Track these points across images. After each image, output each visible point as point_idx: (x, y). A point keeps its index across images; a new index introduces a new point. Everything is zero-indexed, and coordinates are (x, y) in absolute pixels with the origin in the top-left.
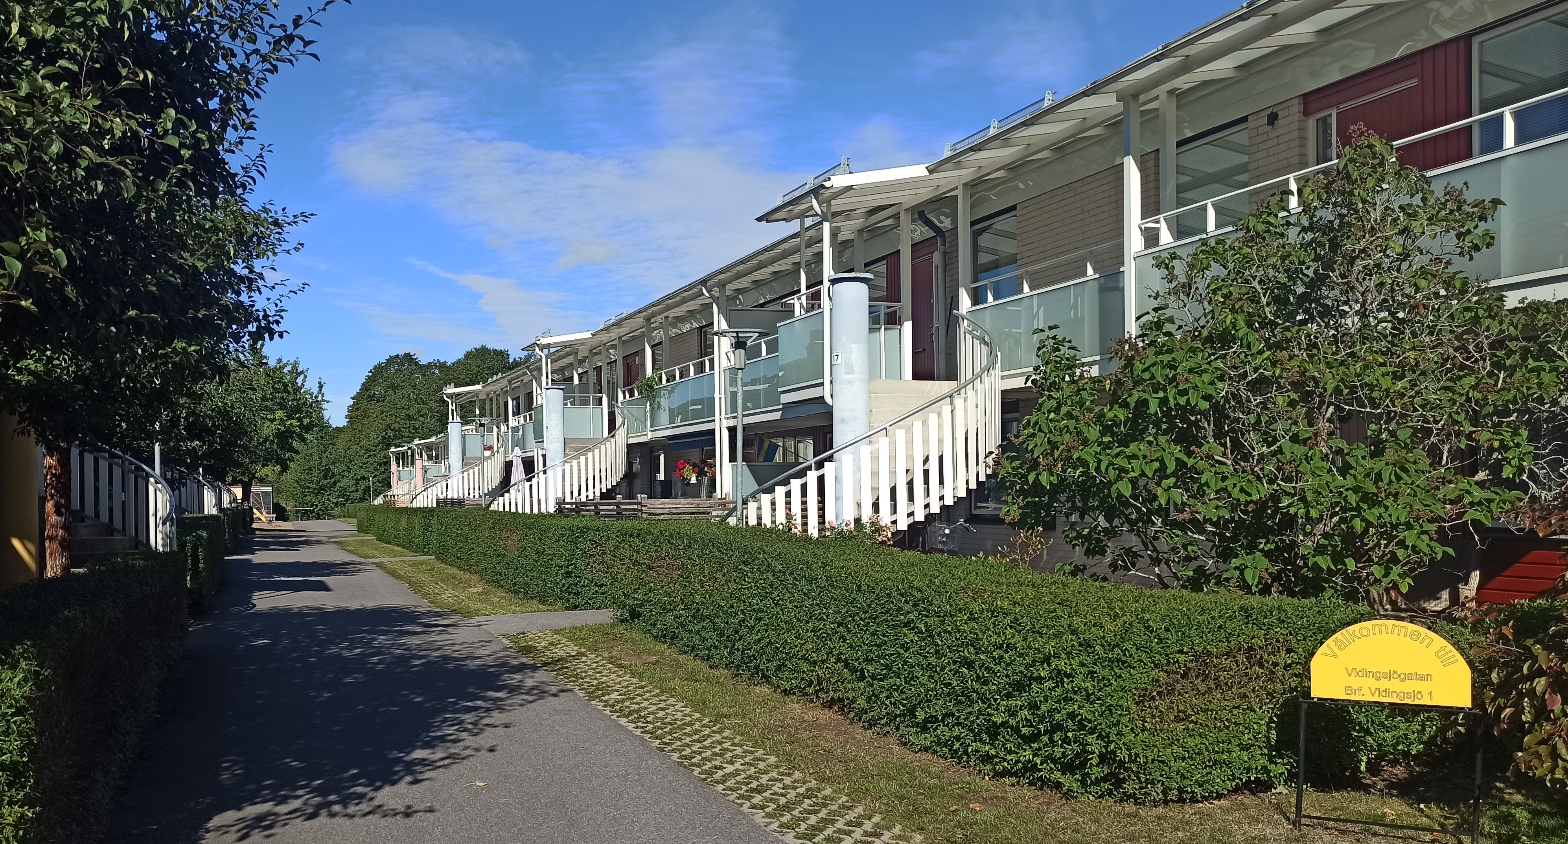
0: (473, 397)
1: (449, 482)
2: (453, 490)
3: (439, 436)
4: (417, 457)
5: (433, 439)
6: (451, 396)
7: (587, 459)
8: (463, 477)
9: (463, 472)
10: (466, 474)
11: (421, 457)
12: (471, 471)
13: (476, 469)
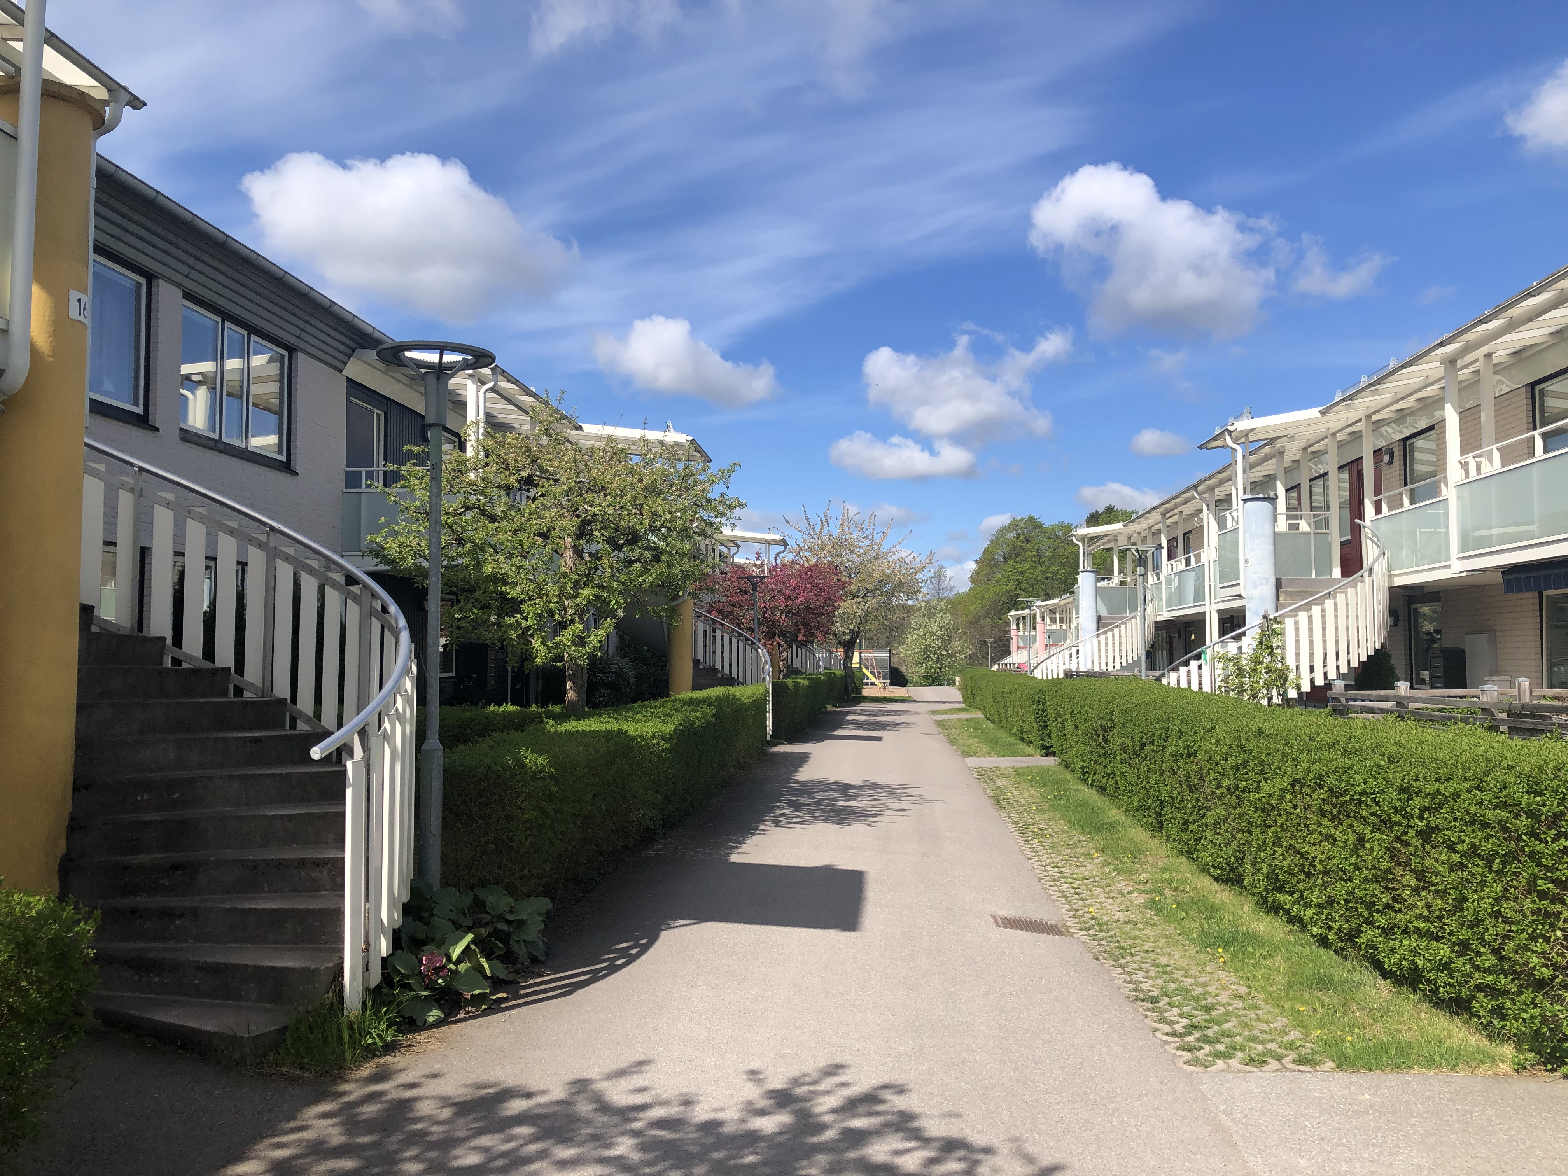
0: (1109, 541)
1: (1081, 648)
2: (1085, 658)
3: (1064, 597)
4: (1039, 620)
5: (1056, 601)
6: (1082, 539)
7: (1323, 611)
8: (1099, 642)
9: (1098, 636)
10: (1102, 637)
11: (1043, 620)
12: (1110, 634)
13: (1116, 630)
